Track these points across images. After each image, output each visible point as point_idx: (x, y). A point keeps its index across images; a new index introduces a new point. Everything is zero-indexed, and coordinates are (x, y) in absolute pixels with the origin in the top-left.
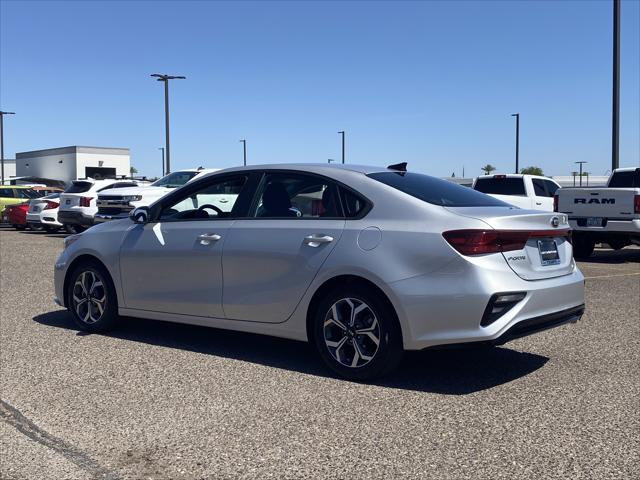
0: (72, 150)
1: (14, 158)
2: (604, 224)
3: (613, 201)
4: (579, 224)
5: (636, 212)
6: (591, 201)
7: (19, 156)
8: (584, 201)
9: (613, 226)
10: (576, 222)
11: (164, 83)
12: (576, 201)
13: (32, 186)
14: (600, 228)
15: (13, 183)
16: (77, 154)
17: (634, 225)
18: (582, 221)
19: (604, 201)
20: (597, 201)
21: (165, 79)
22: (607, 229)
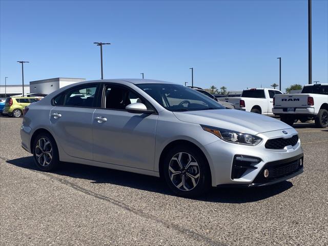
0: (57, 80)
1: (29, 84)
2: (295, 111)
3: (298, 100)
4: (284, 111)
5: (308, 105)
6: (289, 100)
7: (31, 83)
8: (286, 100)
9: (298, 111)
10: (282, 110)
11: (100, 46)
12: (283, 100)
13: (38, 97)
14: (293, 112)
15: (28, 96)
16: (60, 82)
17: (308, 111)
18: (285, 109)
19: (295, 100)
20: (292, 100)
21: (100, 44)
22: (295, 113)
